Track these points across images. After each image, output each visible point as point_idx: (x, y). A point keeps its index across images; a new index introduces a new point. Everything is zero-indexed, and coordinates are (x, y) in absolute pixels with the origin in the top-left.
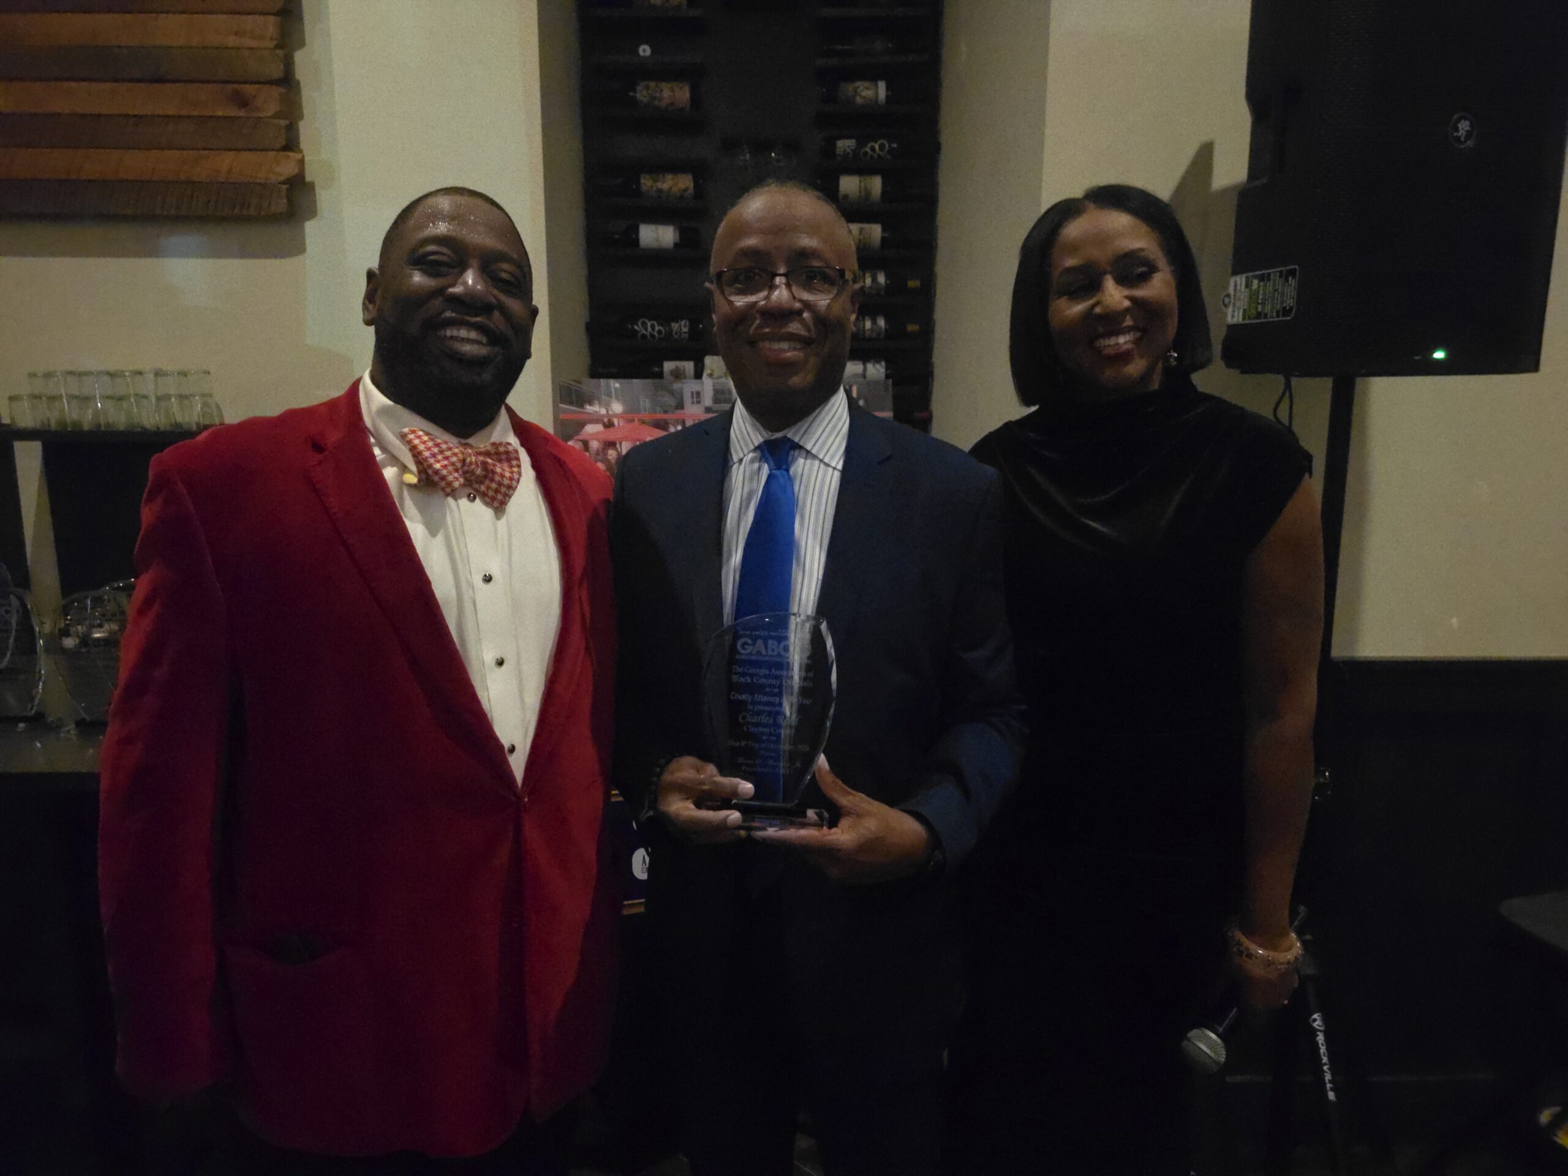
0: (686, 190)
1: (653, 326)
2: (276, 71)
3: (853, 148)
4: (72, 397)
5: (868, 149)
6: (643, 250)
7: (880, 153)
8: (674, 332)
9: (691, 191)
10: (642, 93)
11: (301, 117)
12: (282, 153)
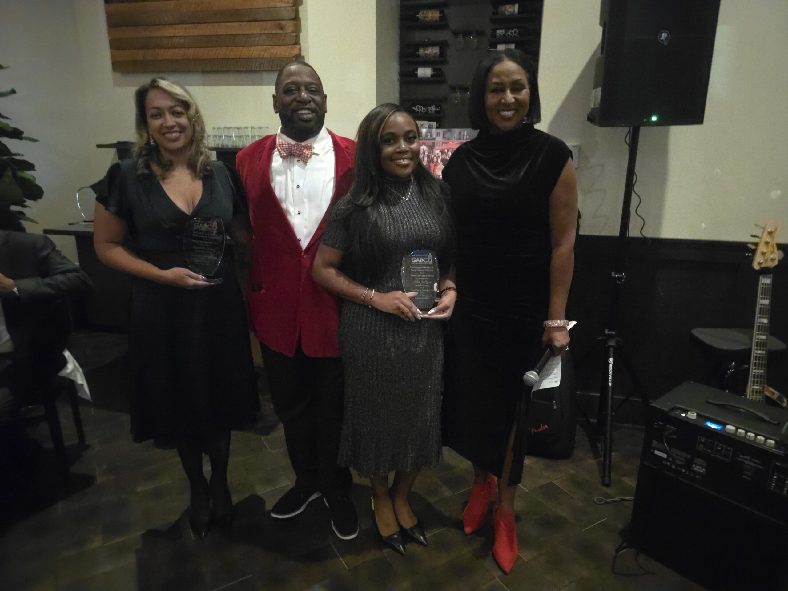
0: (436, 53)
1: (421, 108)
2: (293, 15)
3: (503, 33)
4: (226, 136)
5: (510, 34)
6: (420, 78)
7: (515, 35)
8: (429, 111)
9: (438, 54)
10: (420, 16)
11: (301, 32)
12: (293, 46)
